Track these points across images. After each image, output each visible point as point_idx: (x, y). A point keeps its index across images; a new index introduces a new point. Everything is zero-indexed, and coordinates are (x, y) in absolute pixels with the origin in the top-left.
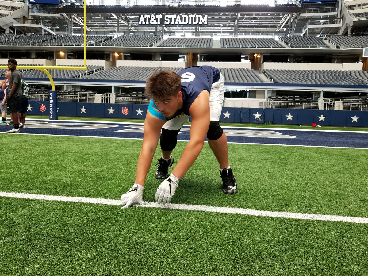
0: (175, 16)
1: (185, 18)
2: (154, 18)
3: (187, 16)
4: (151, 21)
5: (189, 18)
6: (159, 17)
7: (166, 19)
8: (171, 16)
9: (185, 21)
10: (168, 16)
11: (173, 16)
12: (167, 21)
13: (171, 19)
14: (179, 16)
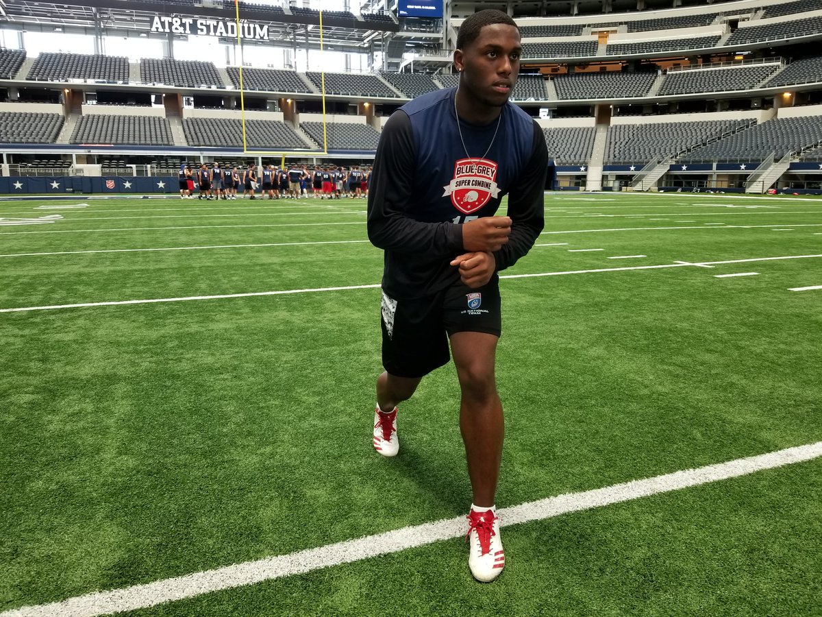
0: (215, 23)
2: (179, 23)
3: (234, 24)
4: (173, 28)
5: (238, 27)
6: (188, 21)
7: (199, 26)
8: (209, 22)
9: (232, 32)
10: (202, 22)
11: (212, 23)
12: (202, 30)
13: (208, 27)
14: (221, 24)
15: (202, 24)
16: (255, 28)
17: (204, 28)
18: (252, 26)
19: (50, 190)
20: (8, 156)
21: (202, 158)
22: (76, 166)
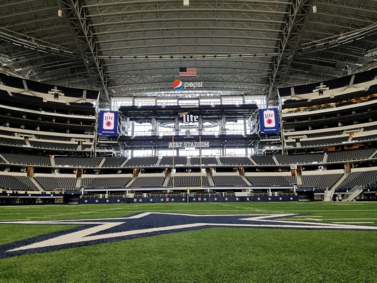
0: (190, 143)
1: (196, 143)
2: (178, 144)
3: (197, 142)
4: (176, 146)
5: (198, 143)
6: (181, 143)
7: (185, 144)
8: (188, 143)
9: (196, 145)
10: (186, 143)
11: (189, 143)
12: (186, 146)
13: (188, 144)
14: (192, 143)
15: (186, 144)
16: (204, 143)
17: (186, 145)
18: (203, 142)
19: (116, 202)
20: (108, 192)
21: (168, 190)
22: (127, 194)
